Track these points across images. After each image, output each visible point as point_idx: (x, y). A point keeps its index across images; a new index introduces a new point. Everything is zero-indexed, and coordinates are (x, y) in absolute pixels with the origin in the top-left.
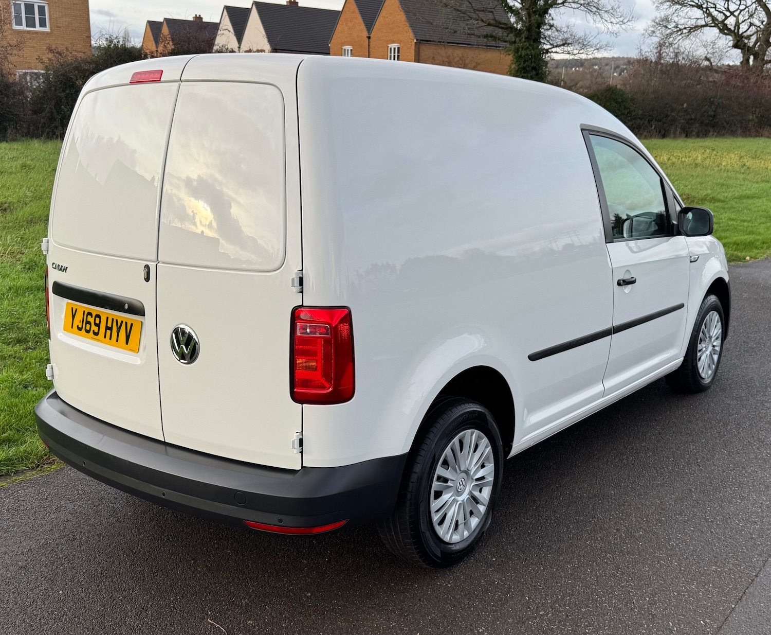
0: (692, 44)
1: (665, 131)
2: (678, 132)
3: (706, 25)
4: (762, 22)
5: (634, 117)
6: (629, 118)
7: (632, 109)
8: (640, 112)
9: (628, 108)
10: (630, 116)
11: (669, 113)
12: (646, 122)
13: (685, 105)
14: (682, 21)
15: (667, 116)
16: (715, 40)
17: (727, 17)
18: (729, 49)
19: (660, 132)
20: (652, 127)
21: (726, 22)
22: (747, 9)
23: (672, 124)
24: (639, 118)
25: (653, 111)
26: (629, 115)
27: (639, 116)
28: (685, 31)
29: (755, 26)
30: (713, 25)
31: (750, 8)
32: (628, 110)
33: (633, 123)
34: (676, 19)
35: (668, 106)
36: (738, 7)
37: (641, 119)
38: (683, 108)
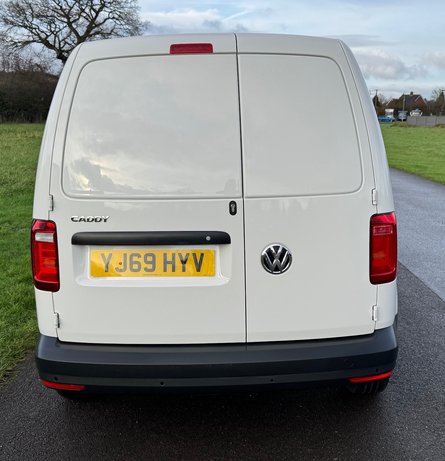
0: (28, 54)
1: (32, 118)
2: (41, 119)
3: (34, 41)
4: (73, 41)
5: (8, 107)
6: (4, 108)
7: (5, 101)
8: (12, 104)
9: (2, 100)
10: (5, 107)
11: (32, 104)
12: (17, 111)
13: (42, 99)
14: (17, 37)
15: (31, 107)
16: (41, 52)
17: (47, 36)
18: (53, 59)
19: (28, 119)
20: (21, 115)
21: (48, 39)
22: (61, 32)
23: (35, 113)
24: (12, 108)
25: (20, 103)
26: (3, 105)
27: (11, 107)
28: (19, 44)
29: (68, 44)
30: (40, 41)
31: (62, 30)
32: (3, 102)
33: (8, 111)
34: (12, 35)
35: (30, 99)
36: (55, 29)
37: (13, 109)
38: (41, 101)
